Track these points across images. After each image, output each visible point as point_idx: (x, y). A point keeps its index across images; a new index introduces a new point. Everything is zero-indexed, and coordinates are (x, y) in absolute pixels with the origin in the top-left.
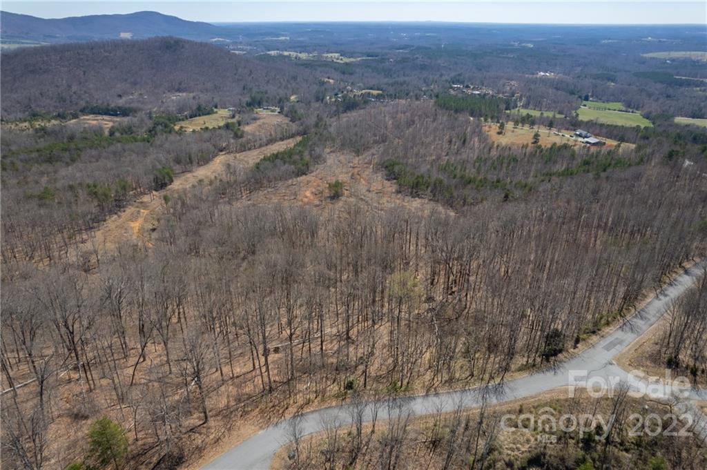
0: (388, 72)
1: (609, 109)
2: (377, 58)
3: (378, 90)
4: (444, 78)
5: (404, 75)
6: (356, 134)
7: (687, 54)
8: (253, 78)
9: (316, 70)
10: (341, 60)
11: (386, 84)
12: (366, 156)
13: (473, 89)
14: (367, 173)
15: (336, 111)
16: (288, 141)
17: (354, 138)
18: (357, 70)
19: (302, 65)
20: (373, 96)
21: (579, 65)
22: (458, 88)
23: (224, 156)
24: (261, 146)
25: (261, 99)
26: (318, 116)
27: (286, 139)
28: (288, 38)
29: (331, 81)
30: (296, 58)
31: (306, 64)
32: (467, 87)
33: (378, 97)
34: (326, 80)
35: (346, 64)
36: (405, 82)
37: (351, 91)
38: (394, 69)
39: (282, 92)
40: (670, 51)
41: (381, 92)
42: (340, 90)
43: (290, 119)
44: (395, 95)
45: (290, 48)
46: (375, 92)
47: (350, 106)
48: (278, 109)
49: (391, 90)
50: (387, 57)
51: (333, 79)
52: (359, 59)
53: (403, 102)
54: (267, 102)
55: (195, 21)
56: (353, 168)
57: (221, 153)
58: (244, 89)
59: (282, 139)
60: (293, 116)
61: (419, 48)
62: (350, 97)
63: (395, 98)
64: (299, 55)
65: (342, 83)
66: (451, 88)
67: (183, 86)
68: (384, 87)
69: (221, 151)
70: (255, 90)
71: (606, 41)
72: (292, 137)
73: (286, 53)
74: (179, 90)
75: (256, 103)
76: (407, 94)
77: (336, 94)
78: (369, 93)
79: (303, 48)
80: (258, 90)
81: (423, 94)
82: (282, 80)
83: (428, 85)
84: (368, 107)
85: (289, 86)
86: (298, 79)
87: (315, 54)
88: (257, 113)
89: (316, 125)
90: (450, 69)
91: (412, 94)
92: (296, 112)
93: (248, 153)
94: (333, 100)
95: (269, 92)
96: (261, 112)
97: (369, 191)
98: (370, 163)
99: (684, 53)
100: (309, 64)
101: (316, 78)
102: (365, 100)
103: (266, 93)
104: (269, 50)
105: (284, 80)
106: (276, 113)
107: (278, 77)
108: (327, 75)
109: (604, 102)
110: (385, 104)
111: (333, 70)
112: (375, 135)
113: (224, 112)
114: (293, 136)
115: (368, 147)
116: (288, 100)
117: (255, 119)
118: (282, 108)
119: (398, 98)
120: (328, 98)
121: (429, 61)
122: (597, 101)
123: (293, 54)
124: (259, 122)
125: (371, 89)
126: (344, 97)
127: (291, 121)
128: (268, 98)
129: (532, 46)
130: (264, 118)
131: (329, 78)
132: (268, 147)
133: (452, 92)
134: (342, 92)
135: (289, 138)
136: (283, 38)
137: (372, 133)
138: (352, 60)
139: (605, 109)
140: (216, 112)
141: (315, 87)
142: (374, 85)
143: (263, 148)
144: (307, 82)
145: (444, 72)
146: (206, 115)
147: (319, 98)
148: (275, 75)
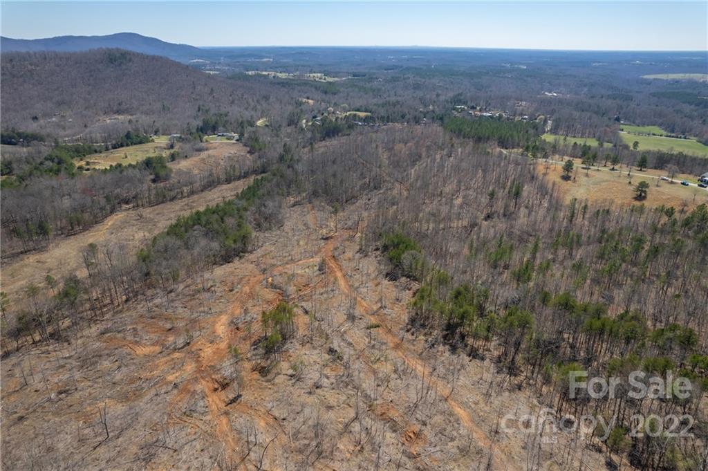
0: (377, 93)
1: (654, 135)
2: (363, 78)
3: (366, 111)
4: (442, 98)
5: (395, 95)
6: (334, 175)
7: (688, 76)
8: (214, 97)
9: (293, 89)
10: (325, 79)
11: (375, 105)
12: (351, 213)
13: (480, 111)
14: (349, 254)
15: (311, 139)
16: (237, 183)
17: (331, 181)
18: (342, 89)
19: (278, 84)
20: (360, 119)
21: (585, 86)
22: (463, 110)
23: (125, 213)
24: (192, 193)
25: (216, 123)
26: (285, 145)
27: (234, 180)
28: (271, 60)
29: (311, 102)
30: (274, 77)
31: (283, 83)
32: (473, 108)
33: (366, 119)
34: (304, 100)
35: (330, 83)
36: (398, 102)
37: (333, 113)
38: (383, 88)
39: (247, 115)
40: (666, 73)
41: (369, 114)
42: (319, 111)
43: (248, 149)
44: (388, 117)
45: (271, 68)
46: (362, 114)
47: (331, 131)
48: (236, 136)
49: (382, 112)
50: (375, 76)
51: (312, 99)
52: (344, 79)
53: (398, 126)
54: (224, 126)
55: (178, 43)
56: (327, 239)
57: (124, 206)
58: (199, 110)
59: (228, 181)
60: (253, 145)
61: (408, 69)
62: (331, 121)
63: (388, 122)
64: (278, 74)
65: (323, 103)
66: (454, 109)
67: (124, 107)
68: (374, 108)
69: (127, 203)
70: (213, 111)
71: (597, 64)
72: (244, 177)
73: (264, 73)
74: (118, 112)
75: (209, 128)
76: (403, 117)
77: (315, 117)
78: (355, 115)
79: (285, 69)
80: (216, 112)
81: (422, 116)
82: (250, 100)
83: (426, 106)
84: (353, 133)
85: (259, 107)
86: (271, 100)
87: (298, 73)
88: (207, 141)
89: (281, 159)
90: (447, 89)
91: (408, 116)
92: (257, 140)
93: (168, 205)
94: (310, 124)
95: (230, 114)
96: (213, 140)
97: (352, 318)
98: (355, 228)
99: (683, 75)
100: (287, 83)
101: (292, 98)
102: (350, 124)
103: (226, 115)
104: (248, 71)
105: (253, 100)
106: (234, 141)
107: (245, 96)
108: (306, 95)
109: (639, 126)
110: (376, 128)
111: (313, 90)
112: (362, 176)
113: (162, 140)
114: (246, 175)
115: (353, 197)
116: (252, 124)
117: (200, 150)
118: (242, 135)
119: (392, 122)
120: (304, 121)
121: (423, 80)
122: (630, 125)
123: (273, 74)
124: (204, 155)
125: (358, 110)
126: (323, 120)
127: (248, 152)
128: (226, 122)
129: (525, 67)
130: (215, 148)
131: (308, 98)
132: (203, 194)
133: (456, 113)
134: (323, 114)
135: (239, 178)
136: (265, 60)
137: (359, 172)
138: (336, 79)
139: (649, 134)
140: (153, 141)
141: (290, 108)
142: (361, 106)
143: (196, 197)
144: (281, 102)
145: (440, 92)
146: (135, 144)
147: (292, 122)
148: (243, 95)
